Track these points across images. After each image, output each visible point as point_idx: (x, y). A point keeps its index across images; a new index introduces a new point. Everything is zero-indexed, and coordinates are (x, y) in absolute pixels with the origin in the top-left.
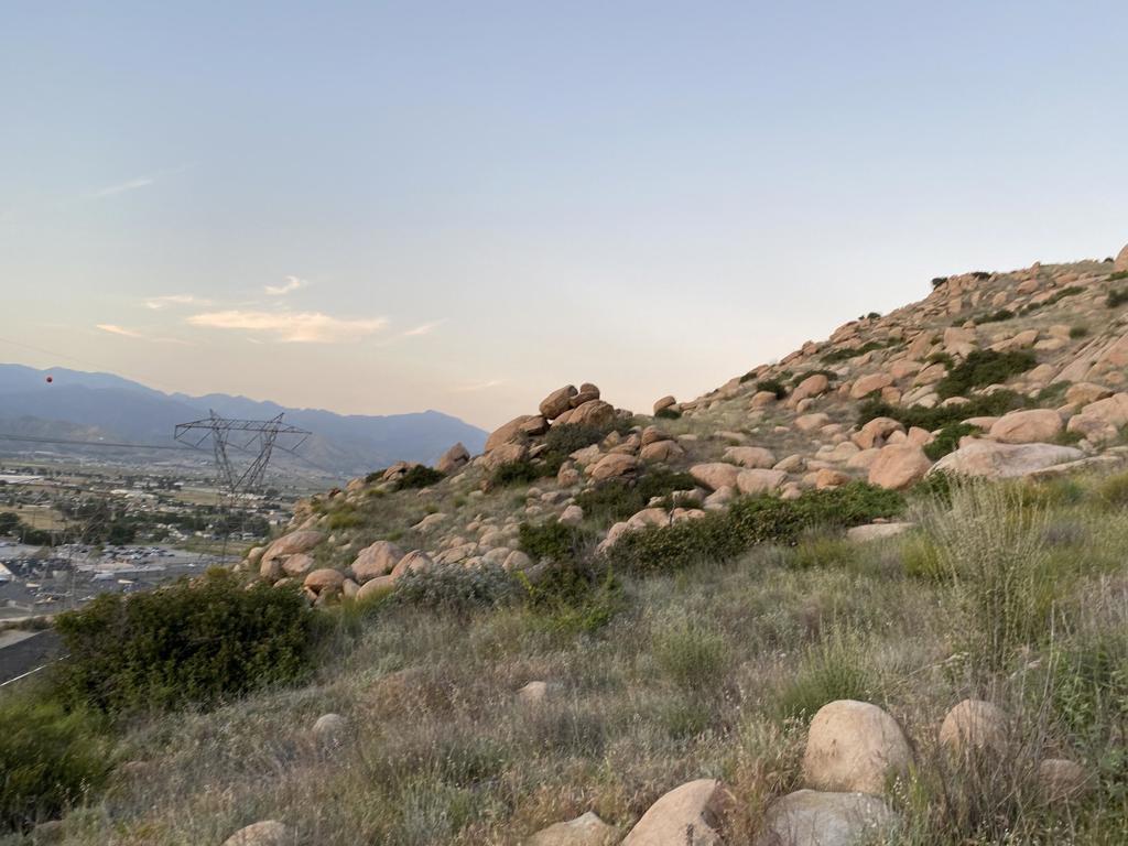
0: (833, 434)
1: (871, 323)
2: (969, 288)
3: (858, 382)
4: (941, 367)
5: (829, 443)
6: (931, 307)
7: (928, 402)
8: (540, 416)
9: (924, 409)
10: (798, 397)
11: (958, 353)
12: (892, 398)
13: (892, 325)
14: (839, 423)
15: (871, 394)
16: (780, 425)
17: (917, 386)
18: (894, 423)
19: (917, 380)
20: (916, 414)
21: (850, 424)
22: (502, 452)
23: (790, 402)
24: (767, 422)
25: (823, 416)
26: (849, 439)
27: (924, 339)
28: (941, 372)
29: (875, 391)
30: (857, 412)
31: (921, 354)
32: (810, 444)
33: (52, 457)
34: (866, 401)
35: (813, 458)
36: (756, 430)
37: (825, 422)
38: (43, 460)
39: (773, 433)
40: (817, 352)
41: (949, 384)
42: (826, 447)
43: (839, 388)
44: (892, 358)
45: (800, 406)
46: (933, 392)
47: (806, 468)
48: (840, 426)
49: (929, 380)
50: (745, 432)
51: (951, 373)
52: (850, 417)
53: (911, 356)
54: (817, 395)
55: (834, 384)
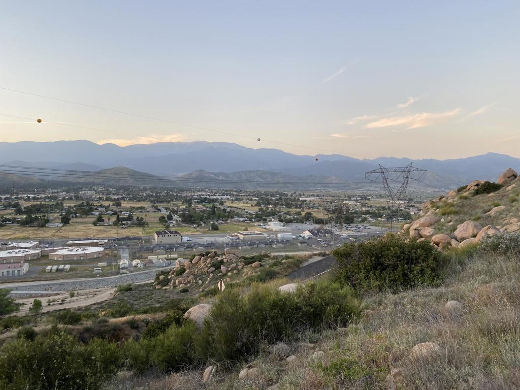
33: (321, 190)
38: (318, 191)
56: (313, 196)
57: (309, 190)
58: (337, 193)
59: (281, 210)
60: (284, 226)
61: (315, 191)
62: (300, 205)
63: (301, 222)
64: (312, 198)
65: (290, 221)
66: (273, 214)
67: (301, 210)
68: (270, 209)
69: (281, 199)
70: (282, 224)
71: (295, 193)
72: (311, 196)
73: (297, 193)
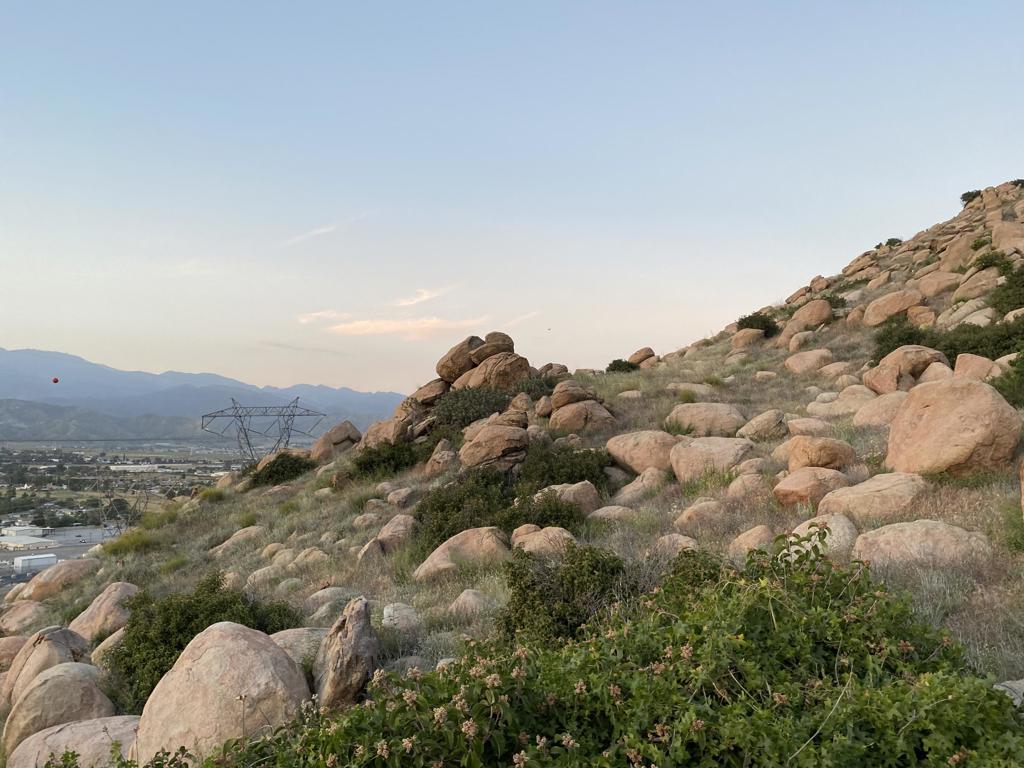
0: (838, 375)
1: (891, 250)
2: (1010, 197)
3: (873, 304)
4: (993, 272)
5: (831, 389)
6: (964, 224)
7: (981, 319)
8: (439, 380)
9: (975, 329)
10: (791, 333)
11: (1017, 252)
12: (923, 320)
13: (917, 249)
14: (846, 360)
15: (891, 319)
16: (763, 370)
17: (958, 301)
18: (929, 352)
19: (958, 294)
20: (964, 336)
21: (861, 361)
22: (378, 431)
23: (781, 339)
24: (748, 366)
25: (824, 352)
26: (860, 382)
27: (963, 243)
28: (993, 278)
29: (898, 314)
30: (871, 344)
31: (961, 262)
32: (803, 392)
33: (168, 447)
34: (886, 327)
35: (803, 414)
36: (728, 380)
37: (826, 361)
38: (162, 451)
39: (754, 380)
40: (827, 287)
41: (1010, 292)
42: (826, 395)
43: (847, 316)
44: (918, 273)
45: (794, 343)
46: (984, 307)
47: (788, 431)
48: (847, 364)
49: (977, 292)
50: (715, 383)
51: (1010, 280)
52: (863, 351)
53: (946, 267)
54: (817, 326)
55: (840, 312)
56: (147, 460)
57: (142, 448)
58: (203, 455)
59: (52, 496)
60: (44, 536)
61: (157, 450)
62: (107, 483)
63: (92, 523)
64: (144, 467)
65: (66, 523)
66: (22, 507)
67: (103, 495)
68: (19, 495)
69: (61, 468)
70: (39, 530)
71: (103, 455)
72: (143, 461)
73: (110, 455)
